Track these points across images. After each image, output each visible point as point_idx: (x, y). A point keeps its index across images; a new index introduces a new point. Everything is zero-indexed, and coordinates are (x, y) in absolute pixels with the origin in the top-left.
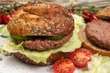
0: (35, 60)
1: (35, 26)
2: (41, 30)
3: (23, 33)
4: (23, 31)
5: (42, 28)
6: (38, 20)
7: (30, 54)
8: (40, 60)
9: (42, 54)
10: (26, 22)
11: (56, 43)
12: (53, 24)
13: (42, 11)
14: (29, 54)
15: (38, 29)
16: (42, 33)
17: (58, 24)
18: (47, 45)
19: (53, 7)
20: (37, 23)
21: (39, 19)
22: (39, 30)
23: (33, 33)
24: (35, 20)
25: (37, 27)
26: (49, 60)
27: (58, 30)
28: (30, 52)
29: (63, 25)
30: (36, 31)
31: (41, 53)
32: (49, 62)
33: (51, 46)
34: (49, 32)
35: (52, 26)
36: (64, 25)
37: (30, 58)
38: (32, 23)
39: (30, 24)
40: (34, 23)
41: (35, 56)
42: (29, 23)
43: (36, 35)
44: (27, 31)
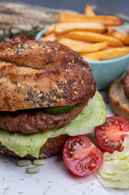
0: (18, 151)
1: (34, 89)
2: (47, 96)
3: (11, 105)
4: (12, 101)
5: (48, 92)
6: (38, 77)
7: (8, 139)
8: (26, 152)
9: (31, 140)
10: (16, 83)
11: (57, 118)
12: (66, 82)
13: (41, 58)
14: (6, 140)
15: (40, 95)
16: (49, 101)
17: (74, 81)
18: (40, 123)
19: (56, 49)
20: (38, 84)
21: (40, 74)
22: (42, 97)
23: (32, 102)
24: (32, 77)
25: (39, 92)
26: (42, 150)
27: (76, 93)
28: (8, 136)
29: (82, 82)
30: (38, 100)
31: (28, 137)
32: (43, 154)
33: (47, 125)
34: (62, 99)
35: (65, 87)
36: (84, 82)
37: (9, 148)
38: (28, 84)
39: (23, 87)
40: (31, 83)
41: (17, 143)
42: (21, 85)
43: (38, 106)
44: (19, 101)
